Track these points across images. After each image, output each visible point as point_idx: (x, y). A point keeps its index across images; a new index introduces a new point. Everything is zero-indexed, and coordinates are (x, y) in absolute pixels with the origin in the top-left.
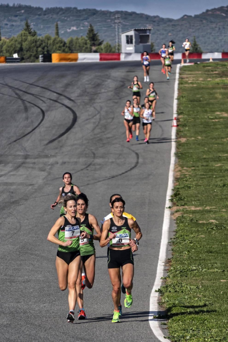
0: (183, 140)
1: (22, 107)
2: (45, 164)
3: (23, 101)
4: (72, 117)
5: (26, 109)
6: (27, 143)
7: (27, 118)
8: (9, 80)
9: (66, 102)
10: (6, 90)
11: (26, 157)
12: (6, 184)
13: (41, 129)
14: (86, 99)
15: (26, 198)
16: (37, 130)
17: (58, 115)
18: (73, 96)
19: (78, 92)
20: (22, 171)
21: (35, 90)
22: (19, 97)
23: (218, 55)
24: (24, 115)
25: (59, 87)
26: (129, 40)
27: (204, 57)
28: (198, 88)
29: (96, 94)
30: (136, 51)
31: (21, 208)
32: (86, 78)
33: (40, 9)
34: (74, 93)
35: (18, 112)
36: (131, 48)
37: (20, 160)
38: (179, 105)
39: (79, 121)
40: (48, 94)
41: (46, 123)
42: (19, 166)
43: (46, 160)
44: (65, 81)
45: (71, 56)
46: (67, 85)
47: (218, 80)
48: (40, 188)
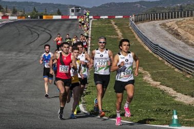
0: (93, 45)
1: (30, 33)
2: (38, 53)
3: (31, 31)
4: (50, 36)
5: (32, 34)
6: (32, 45)
7: (32, 37)
8: (26, 24)
9: (48, 31)
10: (24, 27)
11: (31, 50)
12: (23, 59)
13: (38, 41)
14: (55, 30)
15: (30, 64)
16: (36, 41)
17: (44, 36)
18: (50, 29)
19: (52, 28)
20: (29, 55)
21: (36, 27)
22: (30, 30)
23: (107, 17)
24: (31, 36)
25: (45, 26)
26: (73, 11)
27: (101, 17)
28: (99, 27)
29: (59, 29)
30: (75, 15)
31: (28, 67)
32: (56, 24)
33: (39, 3)
34: (51, 28)
35: (29, 35)
36: (73, 14)
37: (28, 51)
38: (91, 33)
39: (52, 38)
40: (41, 29)
41: (40, 38)
42: (28, 53)
43: (39, 51)
44: (48, 24)
45: (51, 17)
46: (48, 26)
47: (106, 25)
48: (36, 61)
